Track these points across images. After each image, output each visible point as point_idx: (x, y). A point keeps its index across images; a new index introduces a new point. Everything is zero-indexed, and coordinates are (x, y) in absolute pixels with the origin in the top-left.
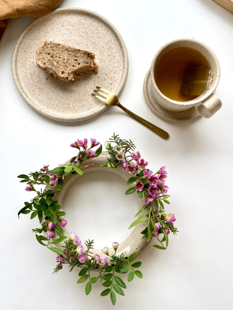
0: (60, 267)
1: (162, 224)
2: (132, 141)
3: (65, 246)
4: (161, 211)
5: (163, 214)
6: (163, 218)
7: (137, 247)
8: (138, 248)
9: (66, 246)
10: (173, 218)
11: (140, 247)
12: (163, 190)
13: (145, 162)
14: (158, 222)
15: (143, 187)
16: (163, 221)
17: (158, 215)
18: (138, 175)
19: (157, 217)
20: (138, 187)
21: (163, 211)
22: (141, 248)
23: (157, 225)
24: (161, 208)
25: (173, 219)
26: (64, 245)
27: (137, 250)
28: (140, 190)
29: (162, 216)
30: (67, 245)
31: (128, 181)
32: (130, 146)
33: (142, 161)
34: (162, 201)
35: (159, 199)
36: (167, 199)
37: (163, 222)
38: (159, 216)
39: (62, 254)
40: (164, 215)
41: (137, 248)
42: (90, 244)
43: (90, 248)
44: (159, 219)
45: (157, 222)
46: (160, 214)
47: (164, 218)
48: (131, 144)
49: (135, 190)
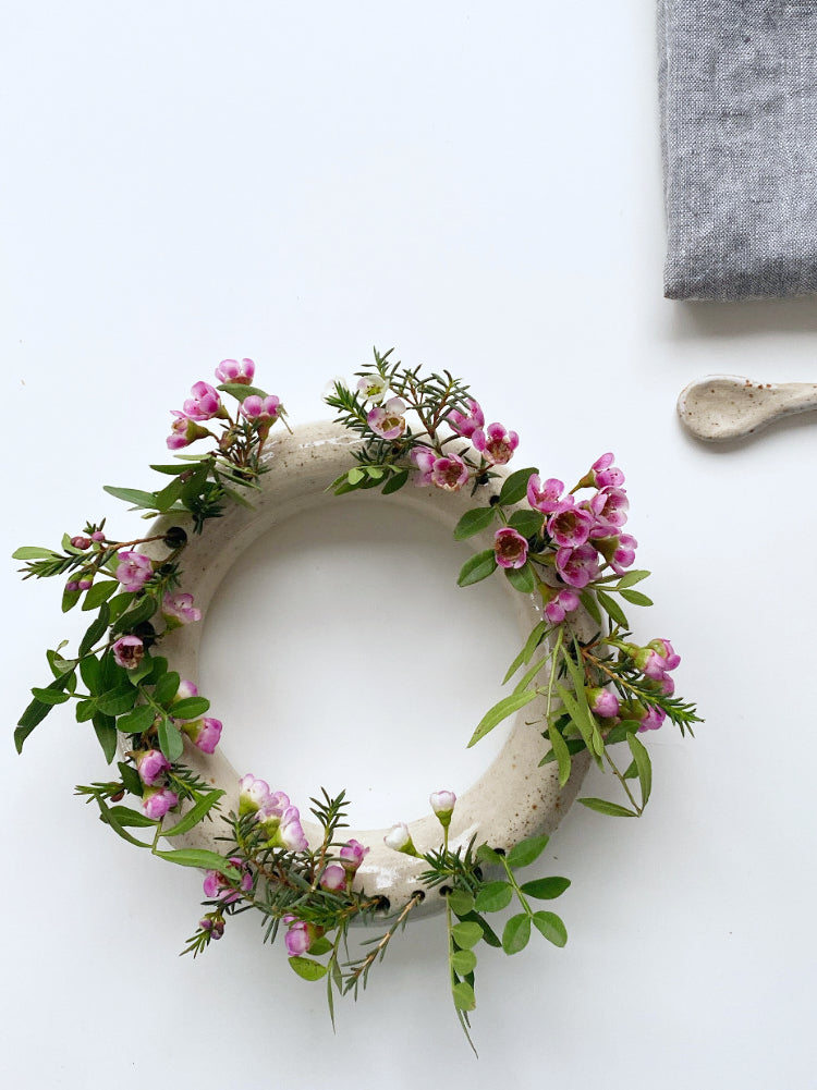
0: (212, 930)
1: (627, 690)
2: (454, 378)
3: (233, 837)
4: (615, 638)
5: (625, 648)
6: (627, 663)
7: (535, 798)
8: (540, 804)
9: (235, 834)
10: (669, 655)
11: (547, 800)
12: (615, 554)
13: (507, 438)
14: (610, 681)
15: (526, 549)
16: (631, 675)
17: (608, 651)
18: (494, 500)
19: (604, 660)
20: (505, 554)
21: (623, 636)
22: (552, 805)
23: (606, 698)
24: (615, 625)
25: (670, 658)
26: (226, 829)
27: (535, 813)
28: (517, 565)
29: (623, 655)
30: (237, 832)
31: (459, 524)
32: (451, 397)
33: (498, 433)
34: (616, 597)
35: (600, 590)
36: (638, 587)
37: (630, 681)
38: (610, 658)
39: (222, 866)
40: (631, 652)
41: (534, 807)
42: (331, 812)
43: (334, 826)
44: (613, 671)
45: (603, 684)
46: (614, 650)
47: (632, 661)
48: (453, 389)
49: (497, 565)
